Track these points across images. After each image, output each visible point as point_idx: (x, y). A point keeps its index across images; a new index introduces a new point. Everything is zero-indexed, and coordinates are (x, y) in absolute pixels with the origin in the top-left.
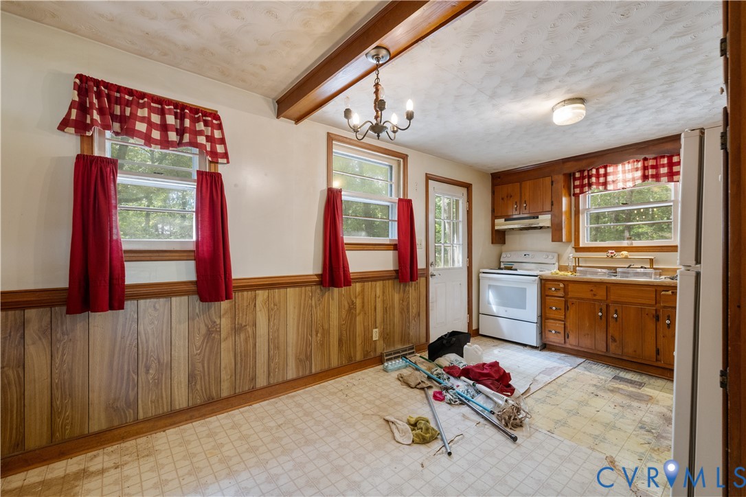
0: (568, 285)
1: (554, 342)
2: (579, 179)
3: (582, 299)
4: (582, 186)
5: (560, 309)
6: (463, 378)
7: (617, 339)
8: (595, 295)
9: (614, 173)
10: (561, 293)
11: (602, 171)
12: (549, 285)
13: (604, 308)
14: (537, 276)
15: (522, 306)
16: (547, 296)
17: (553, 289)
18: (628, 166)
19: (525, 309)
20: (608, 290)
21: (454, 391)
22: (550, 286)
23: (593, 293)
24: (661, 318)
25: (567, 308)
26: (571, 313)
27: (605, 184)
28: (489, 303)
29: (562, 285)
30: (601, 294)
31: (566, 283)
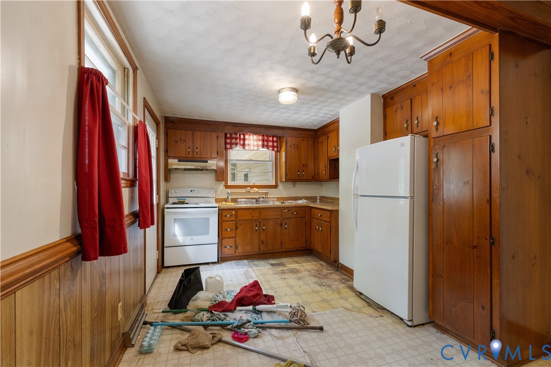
0: (237, 212)
1: (228, 254)
2: (229, 138)
3: (246, 220)
4: (231, 144)
5: (232, 230)
6: (238, 308)
7: (264, 242)
8: (253, 217)
9: (249, 140)
10: (233, 218)
11: (242, 137)
12: (224, 213)
13: (258, 224)
14: (216, 207)
15: (206, 232)
16: (223, 221)
17: (228, 216)
18: (255, 137)
19: (208, 234)
20: (260, 212)
21: (252, 323)
22: (226, 214)
23: (252, 215)
24: (283, 225)
25: (237, 228)
26: (239, 230)
27: (244, 145)
28: (175, 236)
29: (234, 213)
30: (256, 215)
31: (236, 210)
